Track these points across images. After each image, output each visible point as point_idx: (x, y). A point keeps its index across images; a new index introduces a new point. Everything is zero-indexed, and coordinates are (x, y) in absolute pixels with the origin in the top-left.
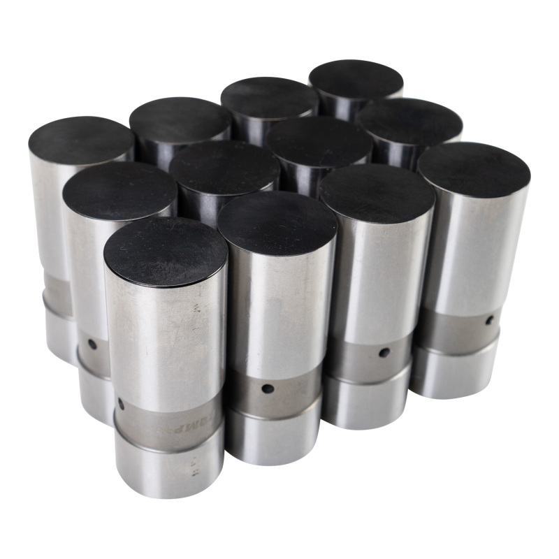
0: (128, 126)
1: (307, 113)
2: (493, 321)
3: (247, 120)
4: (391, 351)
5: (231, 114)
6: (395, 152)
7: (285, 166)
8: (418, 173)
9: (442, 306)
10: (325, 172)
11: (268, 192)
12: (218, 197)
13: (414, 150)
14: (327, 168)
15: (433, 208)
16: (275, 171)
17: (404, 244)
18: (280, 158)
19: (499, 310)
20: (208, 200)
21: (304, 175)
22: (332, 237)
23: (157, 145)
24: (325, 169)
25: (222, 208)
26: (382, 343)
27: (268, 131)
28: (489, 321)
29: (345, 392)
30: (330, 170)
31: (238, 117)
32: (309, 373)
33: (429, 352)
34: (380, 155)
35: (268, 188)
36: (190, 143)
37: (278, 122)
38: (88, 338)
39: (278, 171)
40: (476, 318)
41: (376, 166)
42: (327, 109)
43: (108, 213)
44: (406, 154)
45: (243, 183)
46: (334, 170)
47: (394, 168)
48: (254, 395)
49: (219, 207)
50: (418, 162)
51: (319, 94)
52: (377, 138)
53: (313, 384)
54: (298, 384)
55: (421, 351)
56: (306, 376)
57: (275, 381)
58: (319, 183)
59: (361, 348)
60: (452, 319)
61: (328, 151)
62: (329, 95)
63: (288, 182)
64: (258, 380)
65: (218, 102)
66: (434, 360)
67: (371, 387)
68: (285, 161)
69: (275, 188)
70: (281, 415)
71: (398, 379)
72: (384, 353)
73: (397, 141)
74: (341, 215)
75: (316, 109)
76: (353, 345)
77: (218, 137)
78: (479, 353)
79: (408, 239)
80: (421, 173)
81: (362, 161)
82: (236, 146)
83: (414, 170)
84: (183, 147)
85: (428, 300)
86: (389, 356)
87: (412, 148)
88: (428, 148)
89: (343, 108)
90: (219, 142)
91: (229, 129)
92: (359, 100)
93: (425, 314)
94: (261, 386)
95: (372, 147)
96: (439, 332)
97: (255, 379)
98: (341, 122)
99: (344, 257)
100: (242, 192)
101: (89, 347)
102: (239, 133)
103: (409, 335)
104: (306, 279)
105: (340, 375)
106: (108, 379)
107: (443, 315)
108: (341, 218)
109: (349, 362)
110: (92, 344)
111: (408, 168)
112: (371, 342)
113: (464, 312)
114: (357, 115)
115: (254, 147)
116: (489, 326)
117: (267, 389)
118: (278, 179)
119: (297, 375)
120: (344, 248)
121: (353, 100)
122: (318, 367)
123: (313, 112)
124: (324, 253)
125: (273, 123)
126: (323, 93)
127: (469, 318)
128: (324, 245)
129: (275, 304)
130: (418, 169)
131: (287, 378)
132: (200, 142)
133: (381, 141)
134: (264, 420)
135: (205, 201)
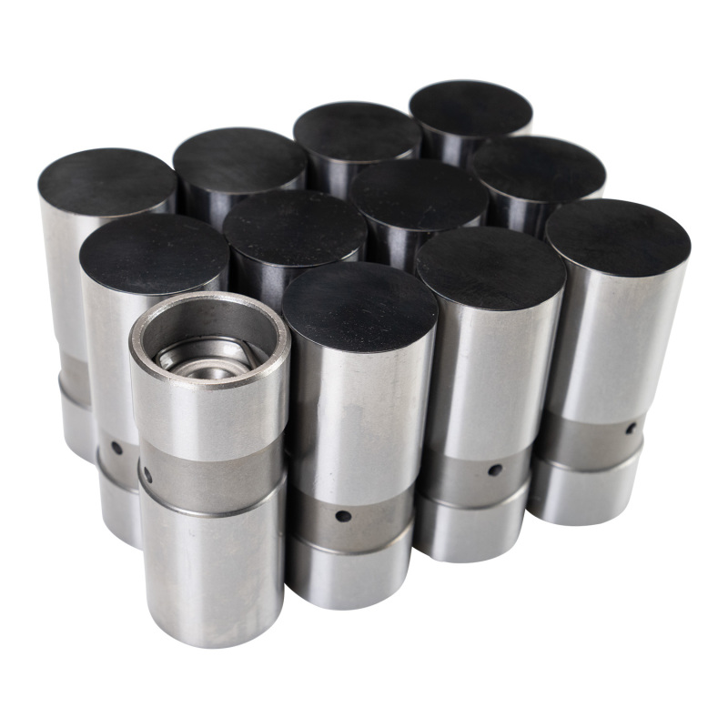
0: (171, 164)
1: (406, 155)
2: (635, 430)
3: (328, 162)
4: (504, 468)
5: (307, 153)
6: (518, 210)
7: (375, 227)
8: (546, 241)
9: (571, 410)
10: (425, 237)
11: (350, 263)
12: (285, 268)
13: (542, 208)
14: (429, 231)
15: (562, 290)
16: (361, 234)
17: (525, 336)
18: (367, 216)
19: (643, 416)
20: (272, 271)
21: (398, 239)
22: (430, 328)
23: (208, 194)
24: (426, 233)
25: (290, 283)
26: (494, 458)
27: (354, 178)
28: (630, 430)
29: (445, 518)
30: (432, 233)
31: (315, 157)
32: (398, 496)
33: (552, 466)
34: (497, 215)
35: (351, 257)
36: (252, 193)
37: (367, 166)
38: (112, 440)
39: (363, 234)
40: (614, 426)
41: (491, 229)
42: (431, 149)
43: (138, 284)
44: (531, 212)
45: (319, 250)
46: (437, 234)
47: (514, 233)
48: (325, 523)
49: (286, 282)
50: (547, 226)
51: (422, 128)
52: (494, 191)
53: (402, 510)
54: (383, 511)
55: (542, 464)
56: (392, 500)
57: (353, 507)
58: (417, 251)
59: (465, 465)
60: (583, 427)
61: (430, 207)
62: (434, 130)
63: (376, 249)
64: (331, 505)
65: (290, 135)
66: (559, 476)
67: (477, 513)
68: (374, 220)
69: (360, 259)
70: (360, 548)
71: (513, 502)
72: (494, 470)
73: (519, 196)
74: (443, 298)
75: (418, 148)
76: (455, 460)
77: (290, 186)
78: (616, 470)
79: (528, 331)
80: (549, 240)
81: (474, 223)
82: (311, 199)
83: (541, 237)
84: (242, 198)
85: (554, 402)
86: (501, 474)
87: (539, 205)
88: (559, 206)
89: (452, 148)
90: (290, 192)
91: (303, 174)
92: (473, 138)
93: (549, 420)
94: (335, 512)
95: (488, 203)
96: (566, 442)
97: (327, 504)
98: (449, 167)
99: (446, 350)
100: (316, 262)
101: (113, 452)
102: (317, 179)
103: (528, 448)
104: (395, 382)
105: (438, 496)
106: (136, 492)
107: (572, 422)
108: (443, 301)
109: (450, 480)
110: (117, 448)
111: (533, 235)
112: (479, 458)
113: (598, 419)
114: (471, 158)
115: (335, 201)
116: (630, 436)
117: (342, 516)
118: (364, 245)
119: (380, 501)
120: (446, 340)
121: (465, 137)
122: (410, 489)
123: (413, 153)
124: (420, 350)
125: (361, 167)
126: (427, 128)
127: (604, 426)
128: (419, 338)
129: (354, 413)
130: (547, 235)
131: (367, 504)
132: (264, 191)
133: (499, 195)
134: (338, 555)
135: (268, 273)
